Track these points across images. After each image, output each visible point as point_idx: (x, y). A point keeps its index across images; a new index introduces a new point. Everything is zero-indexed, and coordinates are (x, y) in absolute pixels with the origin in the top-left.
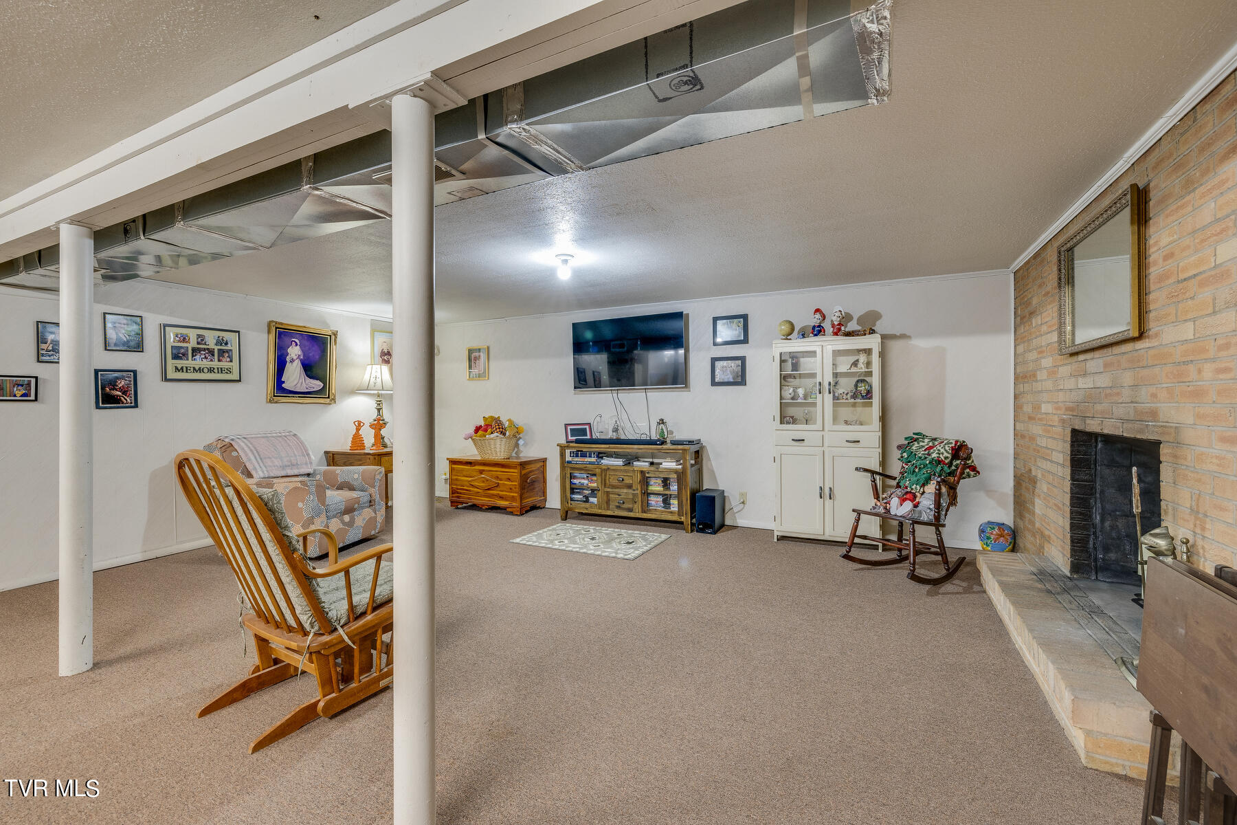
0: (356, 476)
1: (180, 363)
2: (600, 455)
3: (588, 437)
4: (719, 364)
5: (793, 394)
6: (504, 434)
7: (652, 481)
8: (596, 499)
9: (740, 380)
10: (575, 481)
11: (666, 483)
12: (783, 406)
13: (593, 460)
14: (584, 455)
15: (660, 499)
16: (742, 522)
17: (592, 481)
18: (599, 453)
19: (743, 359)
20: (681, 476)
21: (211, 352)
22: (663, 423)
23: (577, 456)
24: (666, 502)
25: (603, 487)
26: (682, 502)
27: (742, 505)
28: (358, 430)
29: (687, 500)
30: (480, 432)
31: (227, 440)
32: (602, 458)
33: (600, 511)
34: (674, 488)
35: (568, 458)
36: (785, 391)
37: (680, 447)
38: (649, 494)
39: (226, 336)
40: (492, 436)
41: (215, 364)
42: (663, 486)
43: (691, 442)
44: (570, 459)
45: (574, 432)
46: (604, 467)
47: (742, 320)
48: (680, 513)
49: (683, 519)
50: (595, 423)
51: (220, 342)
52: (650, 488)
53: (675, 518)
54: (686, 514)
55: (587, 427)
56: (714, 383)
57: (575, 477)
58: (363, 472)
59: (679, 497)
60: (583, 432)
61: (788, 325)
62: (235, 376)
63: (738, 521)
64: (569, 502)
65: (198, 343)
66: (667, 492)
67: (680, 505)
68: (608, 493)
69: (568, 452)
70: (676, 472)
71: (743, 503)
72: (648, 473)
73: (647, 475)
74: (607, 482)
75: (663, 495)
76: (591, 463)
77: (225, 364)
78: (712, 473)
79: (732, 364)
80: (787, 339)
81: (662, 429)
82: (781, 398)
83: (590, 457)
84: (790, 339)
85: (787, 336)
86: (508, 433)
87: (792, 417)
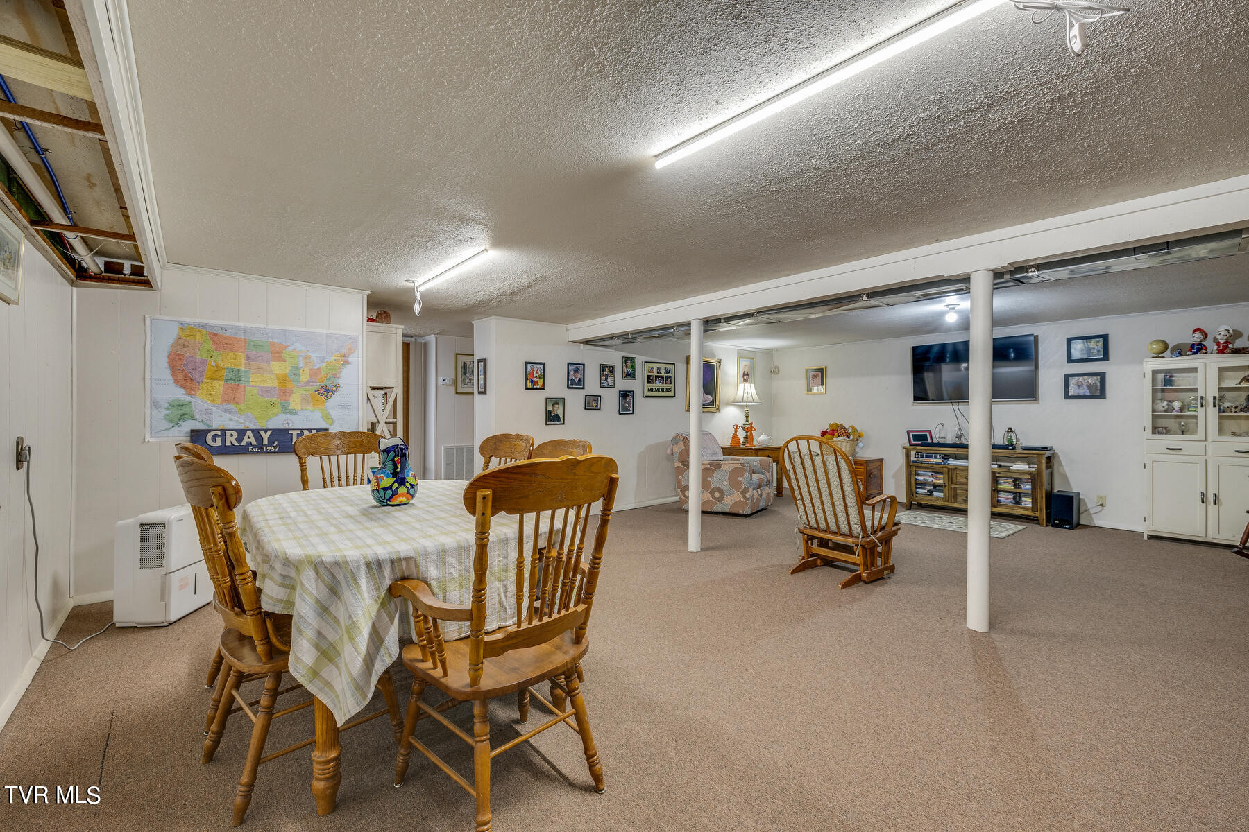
0: (755, 463)
1: (651, 386)
2: (946, 457)
3: (929, 442)
4: (1073, 381)
5: (1166, 407)
6: (849, 438)
7: (1002, 481)
8: (942, 494)
9: (1099, 392)
10: (919, 478)
11: (1017, 482)
12: (1155, 417)
13: (939, 460)
14: (928, 457)
15: (1011, 496)
16: (1099, 522)
17: (937, 478)
18: (945, 455)
19: (1102, 376)
20: (1035, 479)
21: (663, 378)
22: (1012, 431)
23: (922, 457)
24: (1017, 500)
25: (950, 483)
26: (1037, 499)
27: (1100, 508)
28: (736, 431)
29: (1042, 497)
30: (827, 436)
31: (684, 435)
32: (948, 459)
33: (947, 503)
34: (1027, 487)
35: (913, 459)
36: (1157, 404)
37: (1034, 452)
38: (999, 491)
39: (669, 367)
40: (839, 439)
41: (665, 386)
42: (1014, 486)
43: (1044, 448)
44: (915, 459)
45: (916, 438)
46: (950, 467)
47: (1101, 340)
48: (1034, 508)
49: (1037, 514)
50: (937, 431)
51: (667, 371)
52: (999, 486)
53: (1029, 513)
54: (1041, 510)
55: (928, 433)
56: (1067, 396)
57: (918, 475)
58: (760, 461)
59: (1033, 495)
60: (924, 438)
61: (1160, 345)
62: (672, 394)
63: (1095, 521)
64: (915, 494)
65: (658, 373)
66: (1018, 490)
67: (1034, 502)
68: (955, 489)
69: (913, 453)
70: (1030, 473)
71: (1102, 505)
72: (999, 473)
73: (998, 475)
74: (954, 479)
75: (1014, 493)
76: (936, 463)
77: (668, 386)
78: (1065, 477)
79: (1091, 380)
80: (1159, 357)
81: (1011, 437)
82: (1154, 411)
83: (936, 458)
84: (1163, 357)
85: (1159, 355)
86: (851, 437)
87: (1166, 428)
